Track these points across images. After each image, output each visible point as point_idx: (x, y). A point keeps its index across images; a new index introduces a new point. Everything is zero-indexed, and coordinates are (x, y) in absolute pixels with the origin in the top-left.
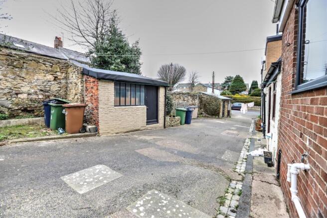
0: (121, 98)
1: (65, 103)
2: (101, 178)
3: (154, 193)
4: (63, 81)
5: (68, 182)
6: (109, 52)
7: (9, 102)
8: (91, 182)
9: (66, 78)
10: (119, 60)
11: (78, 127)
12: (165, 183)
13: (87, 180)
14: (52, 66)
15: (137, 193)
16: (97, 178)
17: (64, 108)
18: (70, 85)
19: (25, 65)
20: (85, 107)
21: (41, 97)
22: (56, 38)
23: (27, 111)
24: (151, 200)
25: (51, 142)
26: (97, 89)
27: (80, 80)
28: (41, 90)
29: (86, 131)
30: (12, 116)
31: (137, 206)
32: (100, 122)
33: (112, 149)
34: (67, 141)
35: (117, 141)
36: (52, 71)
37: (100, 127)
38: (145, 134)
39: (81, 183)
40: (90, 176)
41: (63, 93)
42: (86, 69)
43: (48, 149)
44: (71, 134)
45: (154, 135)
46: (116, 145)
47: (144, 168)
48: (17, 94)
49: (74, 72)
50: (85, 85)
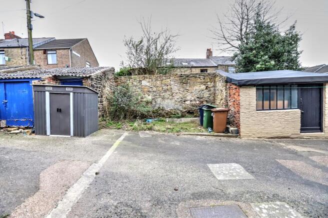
0: (265, 102)
1: (213, 108)
2: (234, 174)
3: (284, 206)
4: (212, 89)
5: (211, 168)
6: (254, 51)
7: (181, 107)
8: (227, 174)
9: (214, 86)
10: (267, 57)
11: (223, 128)
12: (304, 203)
13: (224, 172)
14: (204, 79)
15: (264, 197)
16: (232, 173)
17: (212, 112)
18: (217, 92)
19: (189, 81)
20: (227, 111)
21: (198, 102)
22: (208, 50)
23: (190, 113)
24: (277, 209)
25: (203, 138)
26: (239, 95)
27: (224, 88)
28: (198, 98)
29: (229, 132)
30: (183, 116)
31: (260, 206)
32: (241, 125)
33: (251, 153)
34: (214, 138)
35: (257, 146)
36: (204, 82)
37: (242, 130)
38: (296, 143)
39: (220, 172)
40: (226, 170)
41: (212, 99)
42: (229, 78)
43: (201, 142)
44: (217, 133)
45: (310, 147)
46: (255, 149)
47: (281, 180)
48: (185, 101)
49: (220, 81)
50: (228, 92)
